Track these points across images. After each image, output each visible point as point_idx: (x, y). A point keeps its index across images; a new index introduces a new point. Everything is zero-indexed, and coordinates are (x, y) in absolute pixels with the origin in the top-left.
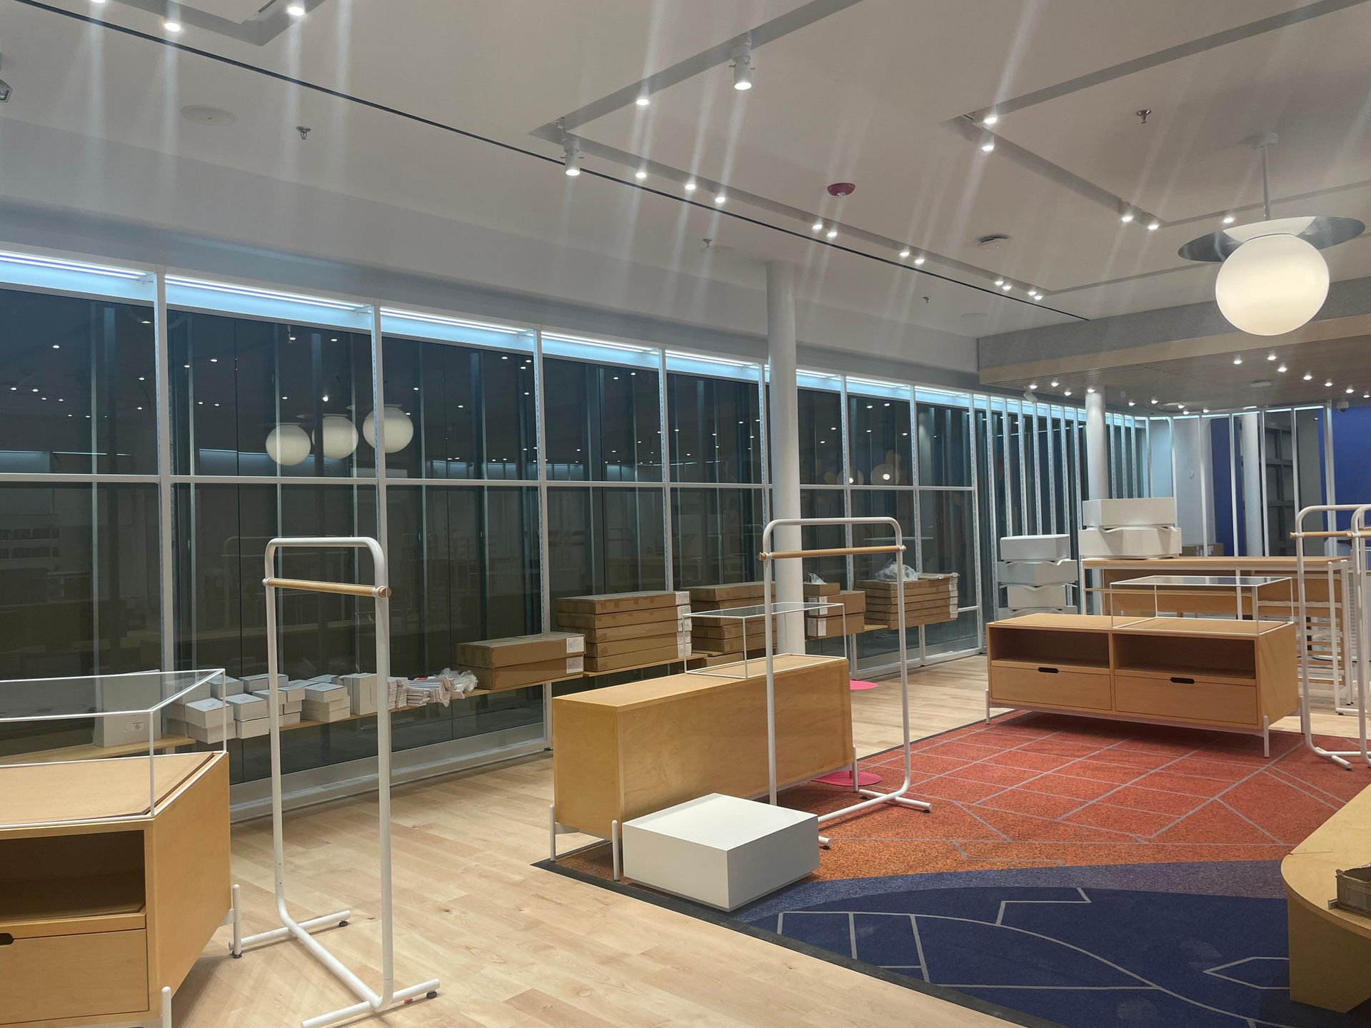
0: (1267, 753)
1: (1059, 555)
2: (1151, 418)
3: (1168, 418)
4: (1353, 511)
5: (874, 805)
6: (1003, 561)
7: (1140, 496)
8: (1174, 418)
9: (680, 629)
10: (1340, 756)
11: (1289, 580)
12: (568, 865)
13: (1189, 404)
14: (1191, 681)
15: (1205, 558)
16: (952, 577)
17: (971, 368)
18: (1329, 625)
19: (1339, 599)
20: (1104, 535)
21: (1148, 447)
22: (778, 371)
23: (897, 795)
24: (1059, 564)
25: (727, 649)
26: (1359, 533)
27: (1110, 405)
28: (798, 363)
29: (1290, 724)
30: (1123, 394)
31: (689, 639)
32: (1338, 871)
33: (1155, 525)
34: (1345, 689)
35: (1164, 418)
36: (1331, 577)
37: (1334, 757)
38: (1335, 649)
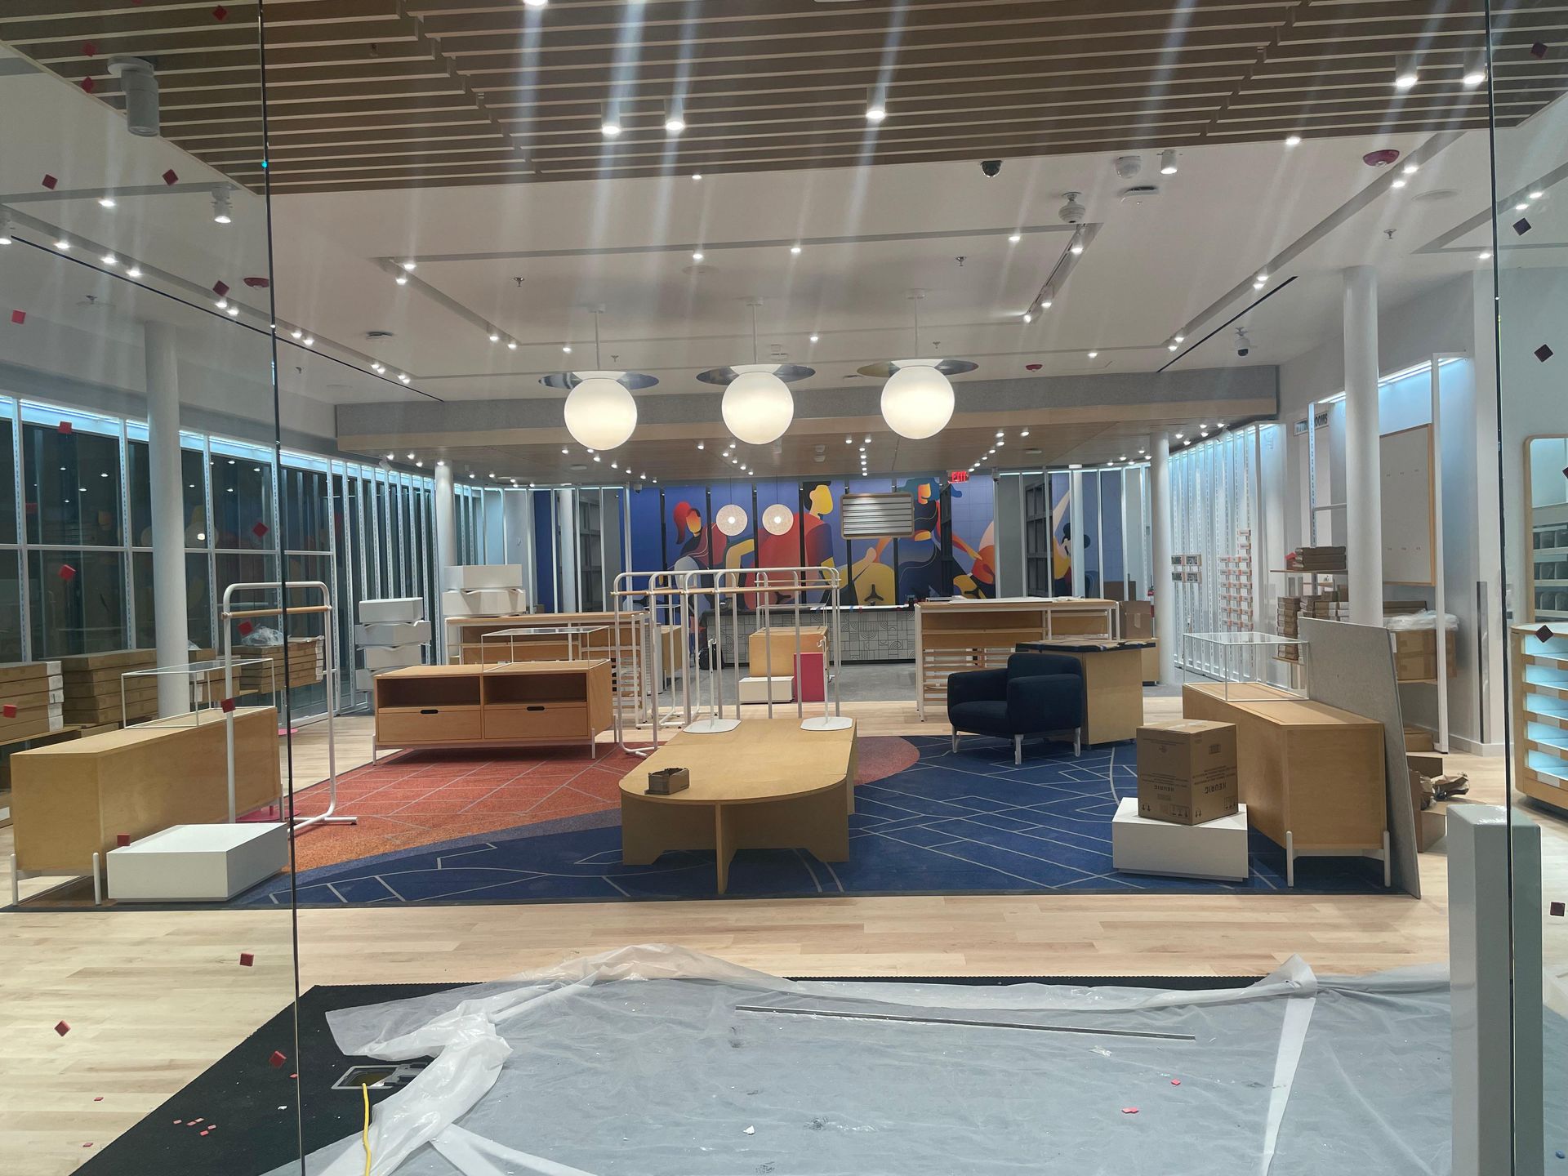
0: (594, 757)
1: (415, 617)
2: (486, 489)
3: (500, 490)
4: (650, 576)
5: (305, 827)
6: (361, 624)
7: (476, 563)
8: (506, 489)
9: (52, 701)
10: (641, 752)
11: (607, 629)
12: (37, 905)
13: (519, 478)
14: (542, 708)
15: (532, 615)
16: (319, 640)
17: (328, 433)
18: (632, 664)
19: (638, 644)
20: (464, 596)
21: (483, 515)
22: (156, 430)
23: (325, 816)
24: (415, 625)
25: (102, 719)
26: (654, 592)
27: (457, 477)
28: (181, 424)
29: (605, 737)
30: (467, 468)
31: (60, 711)
32: (649, 774)
33: (506, 588)
34: (642, 711)
35: (496, 489)
36: (633, 626)
37: (637, 753)
38: (636, 682)
